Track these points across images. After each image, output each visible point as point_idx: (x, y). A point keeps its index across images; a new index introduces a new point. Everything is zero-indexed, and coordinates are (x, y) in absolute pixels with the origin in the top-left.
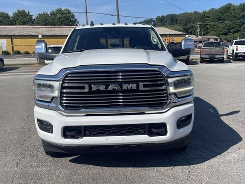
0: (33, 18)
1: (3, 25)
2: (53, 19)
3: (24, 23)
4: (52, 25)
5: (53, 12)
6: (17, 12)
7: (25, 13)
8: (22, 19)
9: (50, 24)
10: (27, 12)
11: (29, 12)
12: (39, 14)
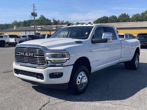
0: (130, 18)
1: (113, 23)
2: (142, 17)
3: (124, 21)
4: (141, 21)
5: (143, 13)
6: (121, 15)
7: (126, 15)
8: (123, 19)
9: (140, 20)
10: (127, 14)
11: (128, 14)
12: (134, 15)
